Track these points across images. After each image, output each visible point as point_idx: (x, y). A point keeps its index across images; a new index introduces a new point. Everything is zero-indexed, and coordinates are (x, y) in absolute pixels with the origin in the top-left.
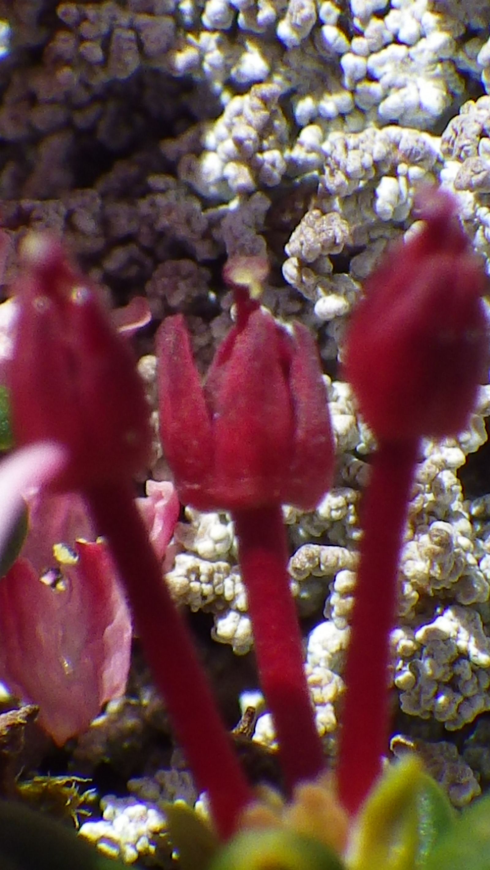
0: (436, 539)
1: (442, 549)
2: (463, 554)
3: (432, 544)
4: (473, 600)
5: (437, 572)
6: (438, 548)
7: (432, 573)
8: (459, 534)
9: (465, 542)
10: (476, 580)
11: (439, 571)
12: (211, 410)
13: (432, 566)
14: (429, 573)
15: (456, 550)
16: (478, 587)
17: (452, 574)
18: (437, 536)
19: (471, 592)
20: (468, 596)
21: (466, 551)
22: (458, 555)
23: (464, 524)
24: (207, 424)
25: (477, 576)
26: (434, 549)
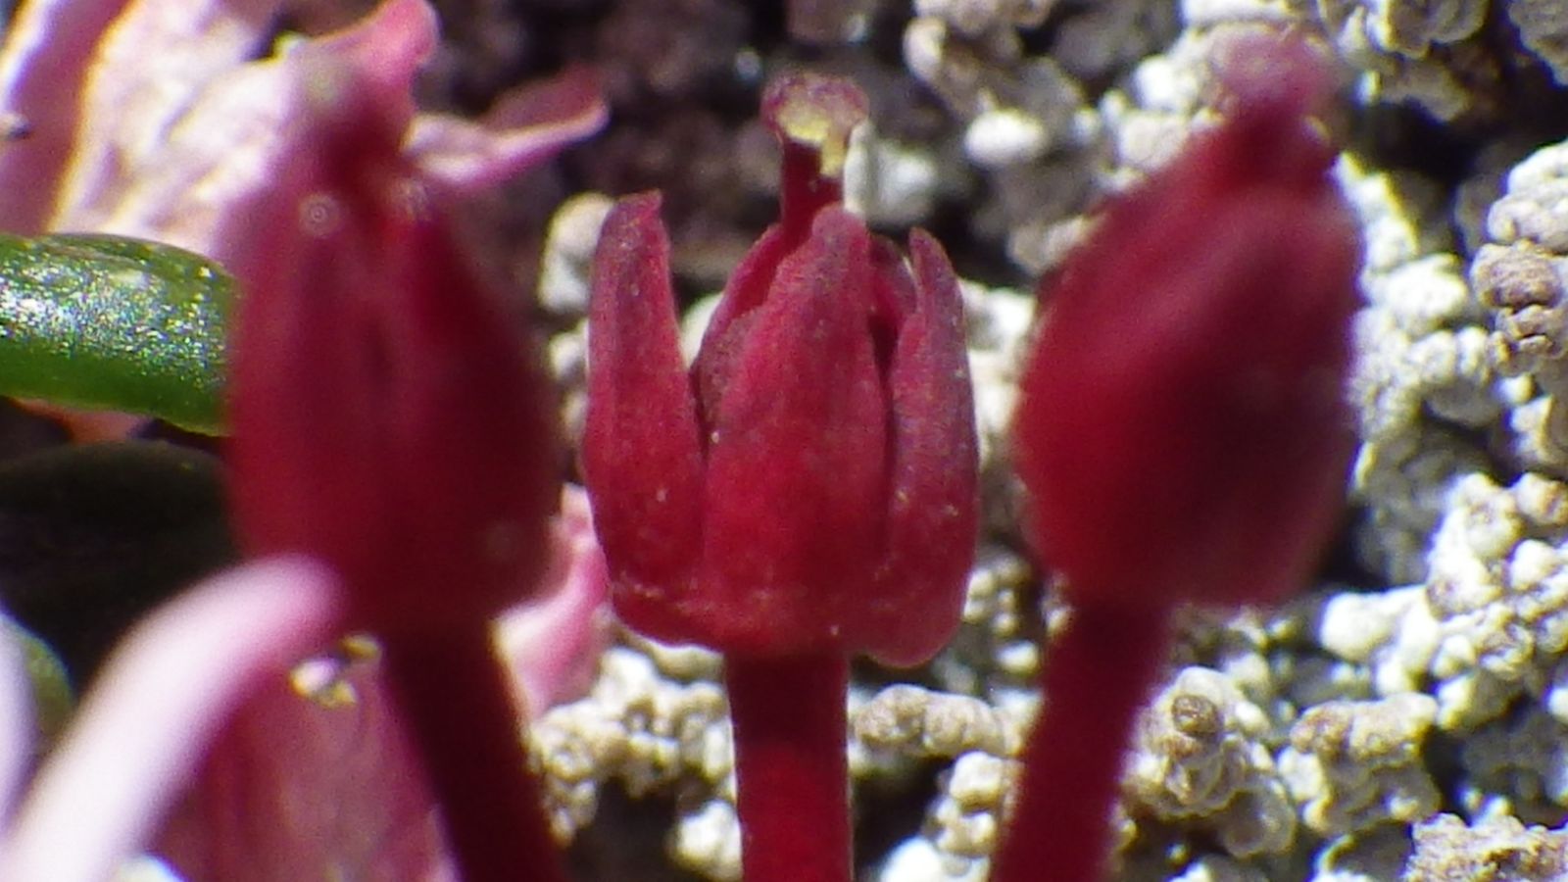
0: (1187, 721)
1: (1200, 745)
2: (1245, 744)
3: (1178, 730)
4: (1256, 848)
5: (1181, 785)
6: (1189, 742)
7: (1171, 786)
8: (1239, 693)
9: (1249, 714)
10: (1267, 803)
11: (1185, 785)
12: (704, 422)
13: (1172, 770)
14: (1164, 784)
15: (1230, 738)
16: (1269, 821)
17: (1215, 793)
18: (1188, 713)
19: (1250, 830)
20: (1246, 838)
21: (1251, 736)
22: (1233, 750)
23: (1251, 668)
24: (695, 456)
25: (1269, 793)
26: (1182, 743)
